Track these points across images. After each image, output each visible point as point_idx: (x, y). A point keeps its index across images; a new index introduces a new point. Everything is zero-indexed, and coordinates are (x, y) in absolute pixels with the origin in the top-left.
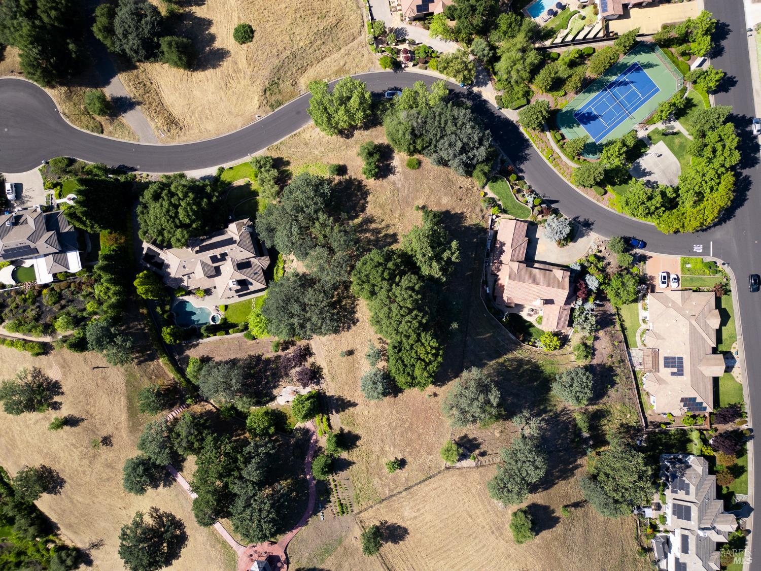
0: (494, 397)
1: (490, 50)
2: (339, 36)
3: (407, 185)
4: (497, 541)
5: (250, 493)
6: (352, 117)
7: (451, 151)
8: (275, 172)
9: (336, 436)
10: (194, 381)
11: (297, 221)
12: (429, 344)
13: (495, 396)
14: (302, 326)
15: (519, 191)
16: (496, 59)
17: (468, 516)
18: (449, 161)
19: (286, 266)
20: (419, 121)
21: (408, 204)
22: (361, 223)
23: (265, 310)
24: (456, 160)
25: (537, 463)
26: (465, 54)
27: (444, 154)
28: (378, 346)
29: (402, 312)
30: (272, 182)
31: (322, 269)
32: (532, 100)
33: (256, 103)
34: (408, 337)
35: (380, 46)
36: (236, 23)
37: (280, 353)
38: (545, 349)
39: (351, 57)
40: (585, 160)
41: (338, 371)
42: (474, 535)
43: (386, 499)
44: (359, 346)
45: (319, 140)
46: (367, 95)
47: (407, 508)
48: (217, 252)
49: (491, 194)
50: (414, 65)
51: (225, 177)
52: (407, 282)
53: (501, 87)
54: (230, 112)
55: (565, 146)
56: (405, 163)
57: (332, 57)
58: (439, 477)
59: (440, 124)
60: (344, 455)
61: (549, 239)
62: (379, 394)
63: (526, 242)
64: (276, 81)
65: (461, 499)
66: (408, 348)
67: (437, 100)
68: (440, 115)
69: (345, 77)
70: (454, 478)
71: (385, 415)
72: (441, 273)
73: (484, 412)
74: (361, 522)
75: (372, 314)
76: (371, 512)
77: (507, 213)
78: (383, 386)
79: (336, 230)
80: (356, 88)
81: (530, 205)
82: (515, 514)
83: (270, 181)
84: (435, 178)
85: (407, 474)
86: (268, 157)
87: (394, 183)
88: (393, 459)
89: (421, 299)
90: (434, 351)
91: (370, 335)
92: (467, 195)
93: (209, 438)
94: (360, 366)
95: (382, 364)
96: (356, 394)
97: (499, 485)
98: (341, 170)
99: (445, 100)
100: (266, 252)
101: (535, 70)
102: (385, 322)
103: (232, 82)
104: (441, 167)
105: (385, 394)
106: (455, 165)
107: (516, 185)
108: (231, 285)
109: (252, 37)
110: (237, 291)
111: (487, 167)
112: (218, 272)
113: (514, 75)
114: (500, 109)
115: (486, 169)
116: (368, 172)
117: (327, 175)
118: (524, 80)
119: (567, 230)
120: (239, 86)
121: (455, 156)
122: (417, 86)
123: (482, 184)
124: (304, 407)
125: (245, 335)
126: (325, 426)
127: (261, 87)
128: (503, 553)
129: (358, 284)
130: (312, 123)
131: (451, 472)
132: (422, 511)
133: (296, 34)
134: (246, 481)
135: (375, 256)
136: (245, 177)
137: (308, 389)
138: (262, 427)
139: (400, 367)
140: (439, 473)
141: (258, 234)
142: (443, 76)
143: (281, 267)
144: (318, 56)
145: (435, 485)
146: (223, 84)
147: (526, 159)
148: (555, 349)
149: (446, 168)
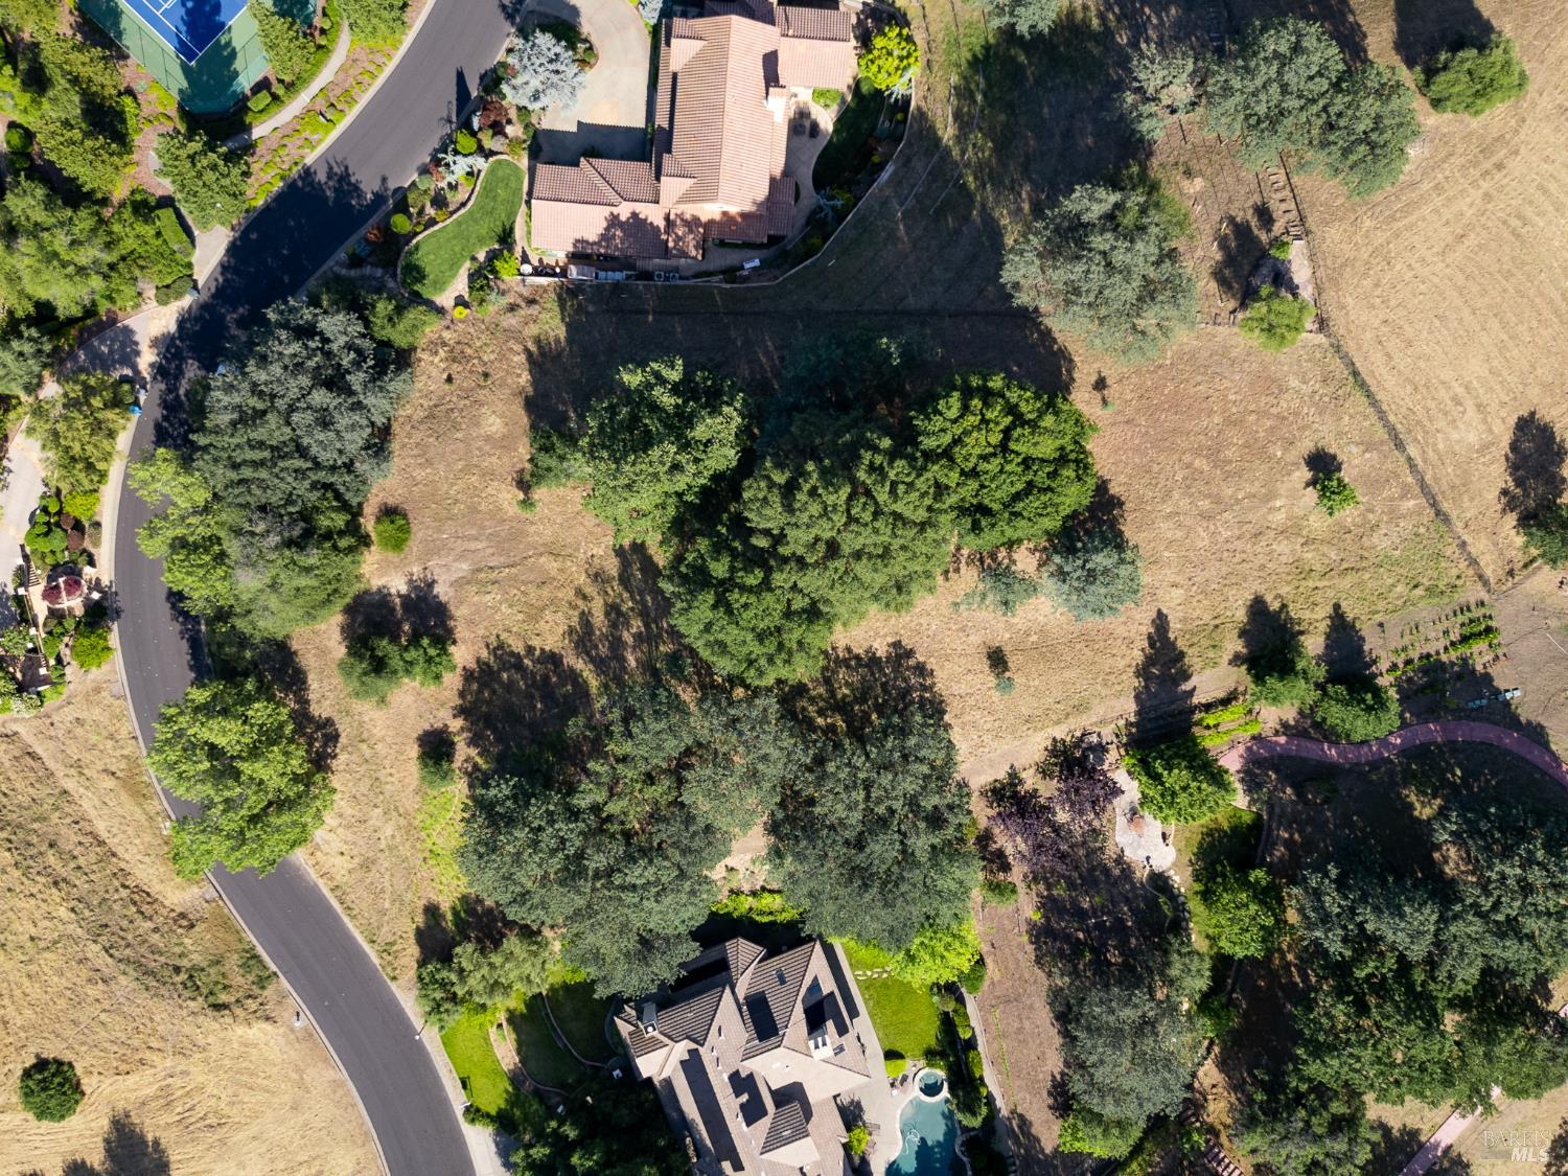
0: (1091, 202)
1: (20, 336)
2: (25, 800)
3: (460, 546)
4: (1523, 150)
5: (1476, 926)
6: (270, 737)
7: (343, 421)
8: (465, 953)
9: (1259, 679)
10: (1136, 1134)
11: (610, 872)
12: (954, 421)
13: (1091, 198)
14: (936, 820)
15: (439, 201)
16: (44, 314)
17: (1461, 248)
18: (373, 424)
19: (746, 888)
20: (261, 527)
21: (516, 535)
22: (592, 660)
23: (896, 938)
24: (370, 400)
25: (1284, 48)
26: (38, 411)
27: (354, 441)
28: (969, 576)
29: (867, 516)
30: (497, 959)
31: (753, 776)
32: (160, 193)
33: (258, 1031)
34: (940, 490)
35: (43, 671)
36: (21, 1118)
37: (1017, 873)
38: (915, 71)
39: (87, 757)
40: (325, 14)
41: (1057, 694)
42: (1515, 222)
43: (1434, 504)
44: (975, 639)
45: (348, 827)
46: (201, 696)
47: (1455, 436)
48: (730, 1104)
49: (460, 285)
50: (92, 563)
51: (493, 1098)
52: (768, 512)
53: (129, 291)
54: (295, 1108)
55: (287, 79)
56: (391, 555)
57: (92, 813)
58: (1350, 346)
59: (262, 463)
60: (1313, 644)
61: (580, 93)
62: (1122, 561)
63: (595, 161)
64: (183, 976)
65: (1409, 276)
66: (976, 485)
67: (188, 480)
68: (235, 466)
69: (150, 770)
70: (1350, 300)
71: (1179, 534)
72: (726, 409)
73: (1142, 229)
74: (1511, 573)
75: (873, 608)
76: (1480, 546)
77: (512, 229)
78: (1097, 550)
79: (627, 748)
80: (180, 734)
81: (480, 163)
82: (1437, 103)
83: (492, 966)
84: (429, 462)
85: (1354, 449)
86: (420, 978)
87: (459, 584)
88: (1312, 494)
89: (819, 460)
90: (976, 403)
91: (937, 607)
92: (469, 358)
93: (1313, 1069)
94: (1036, 628)
95: (1025, 561)
96: (1121, 631)
97: (1363, 160)
98: (435, 749)
99: (187, 455)
100: (713, 954)
101: (67, 193)
102: (898, 567)
103: (200, 1112)
104: (395, 446)
105: (1118, 543)
106: (384, 404)
107: (421, 212)
108: (827, 1052)
109: (59, 1063)
110: (842, 1030)
111: (380, 306)
112: (791, 1096)
113: (86, 255)
114: (195, 287)
115: (383, 307)
116: (433, 668)
117: (457, 790)
118: (101, 221)
119: (544, 40)
120: (209, 1090)
121: (358, 406)
122: (154, 547)
123: (432, 317)
124: (1185, 789)
125: (973, 989)
126: (1228, 717)
127: (210, 1022)
128: (1557, 129)
129: (787, 662)
130: (300, 856)
131: (1333, 312)
132: (1460, 391)
133: (33, 931)
134: (1437, 943)
135: (694, 620)
136: (486, 1039)
137: (1121, 777)
138: (1253, 908)
139: (1034, 503)
140: (1337, 348)
141: (662, 984)
142: (116, 470)
143: (749, 902)
144: (93, 858)
145: (1377, 357)
146: (212, 1137)
147: (345, 177)
148: (909, 39)
149: (396, 427)
